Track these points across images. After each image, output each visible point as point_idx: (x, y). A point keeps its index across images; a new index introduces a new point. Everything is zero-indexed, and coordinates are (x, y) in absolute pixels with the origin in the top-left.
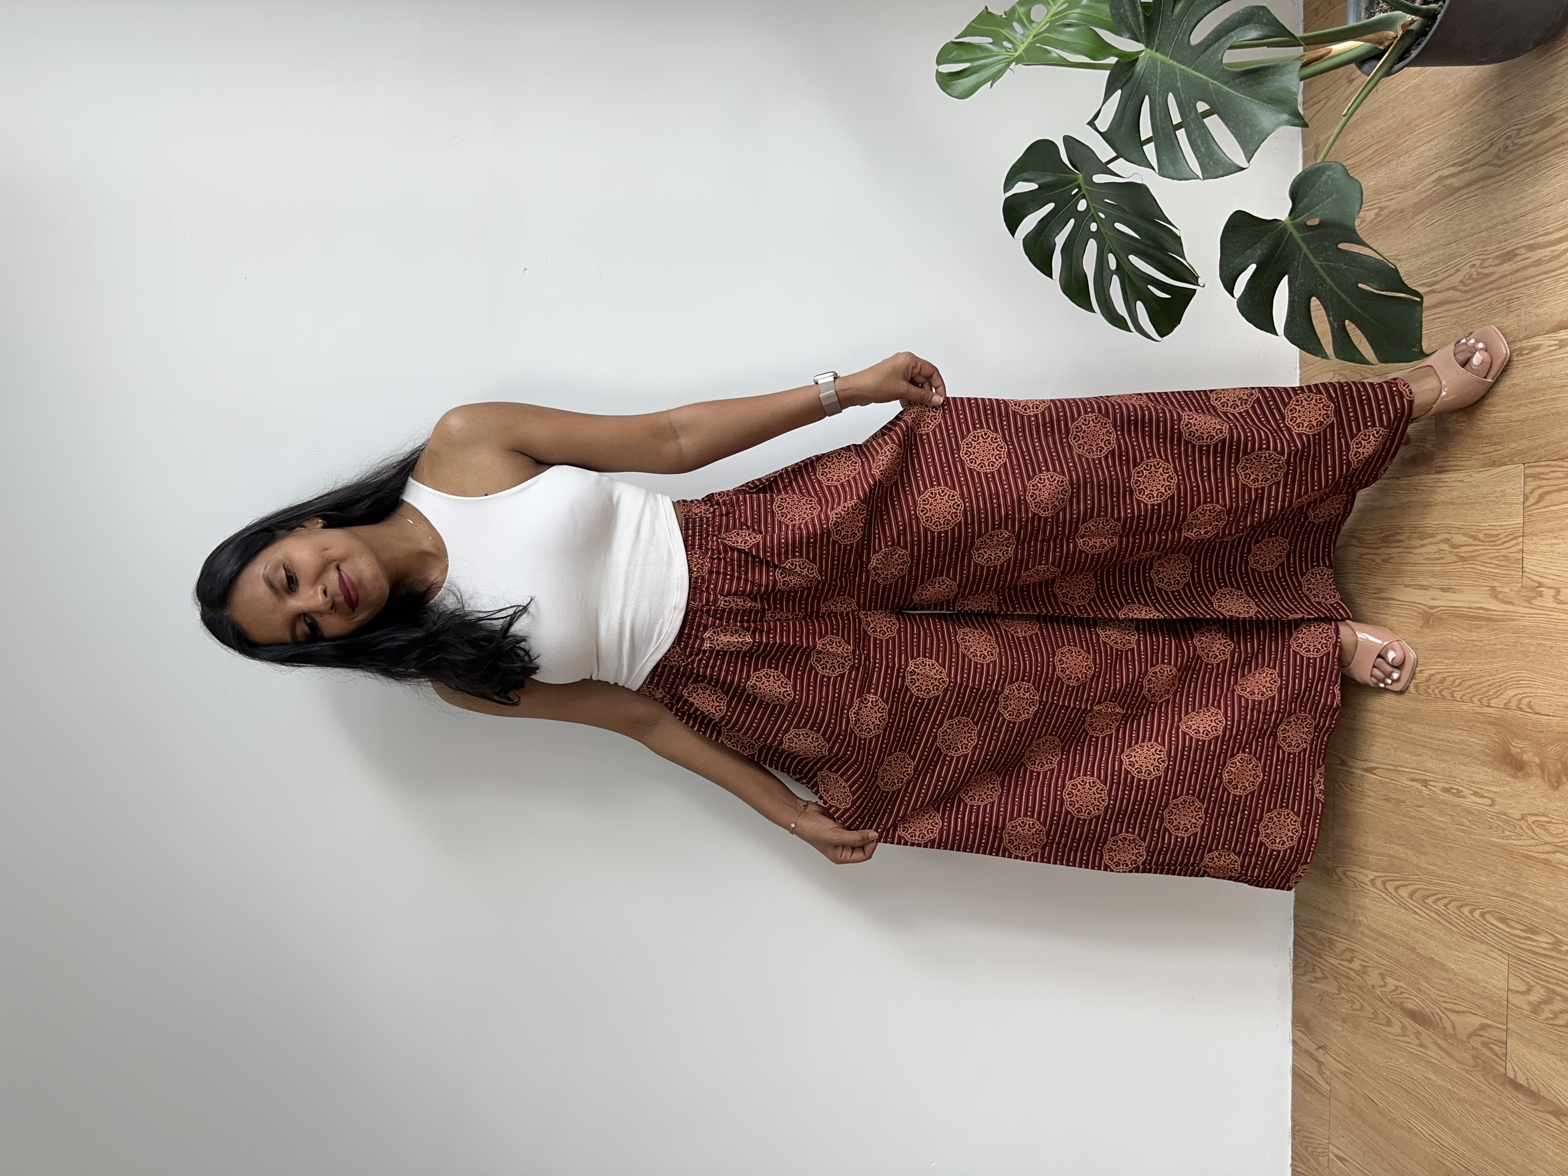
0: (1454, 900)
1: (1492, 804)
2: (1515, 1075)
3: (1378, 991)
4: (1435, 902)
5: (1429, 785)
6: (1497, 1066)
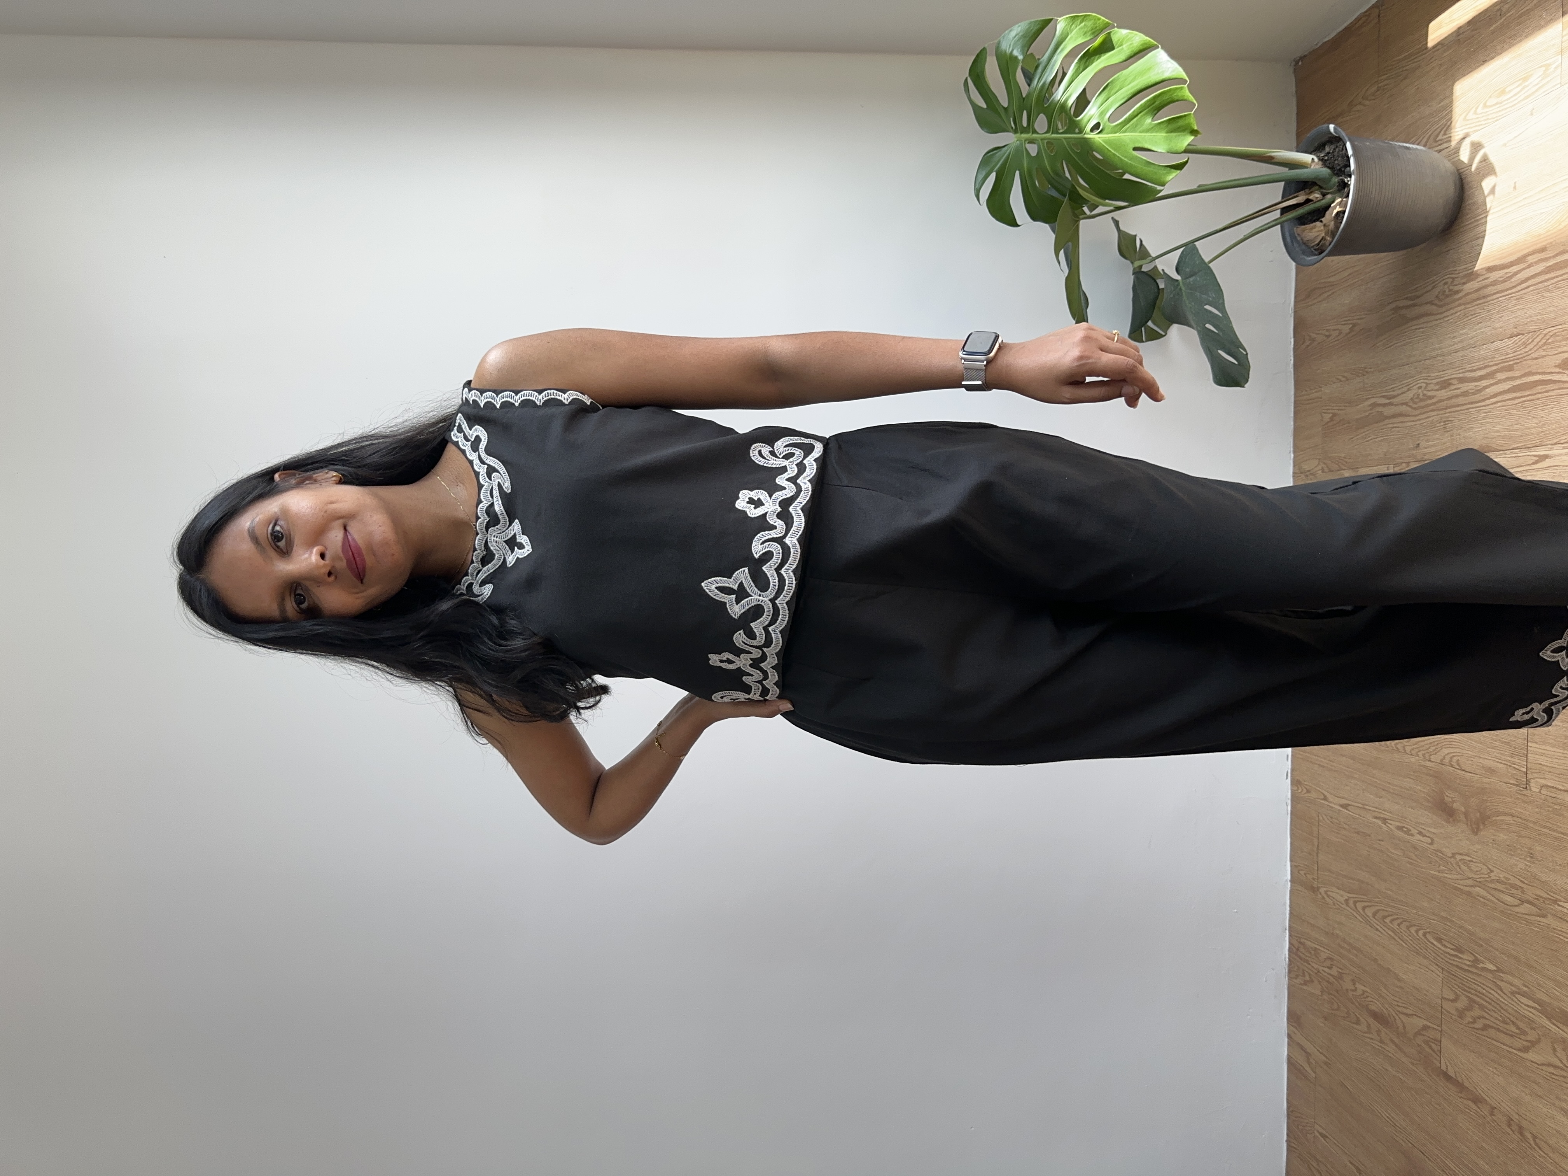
0: (1406, 921)
1: (1432, 844)
2: (1447, 1068)
3: (1350, 994)
4: (1391, 921)
5: (1387, 822)
6: (1435, 1061)
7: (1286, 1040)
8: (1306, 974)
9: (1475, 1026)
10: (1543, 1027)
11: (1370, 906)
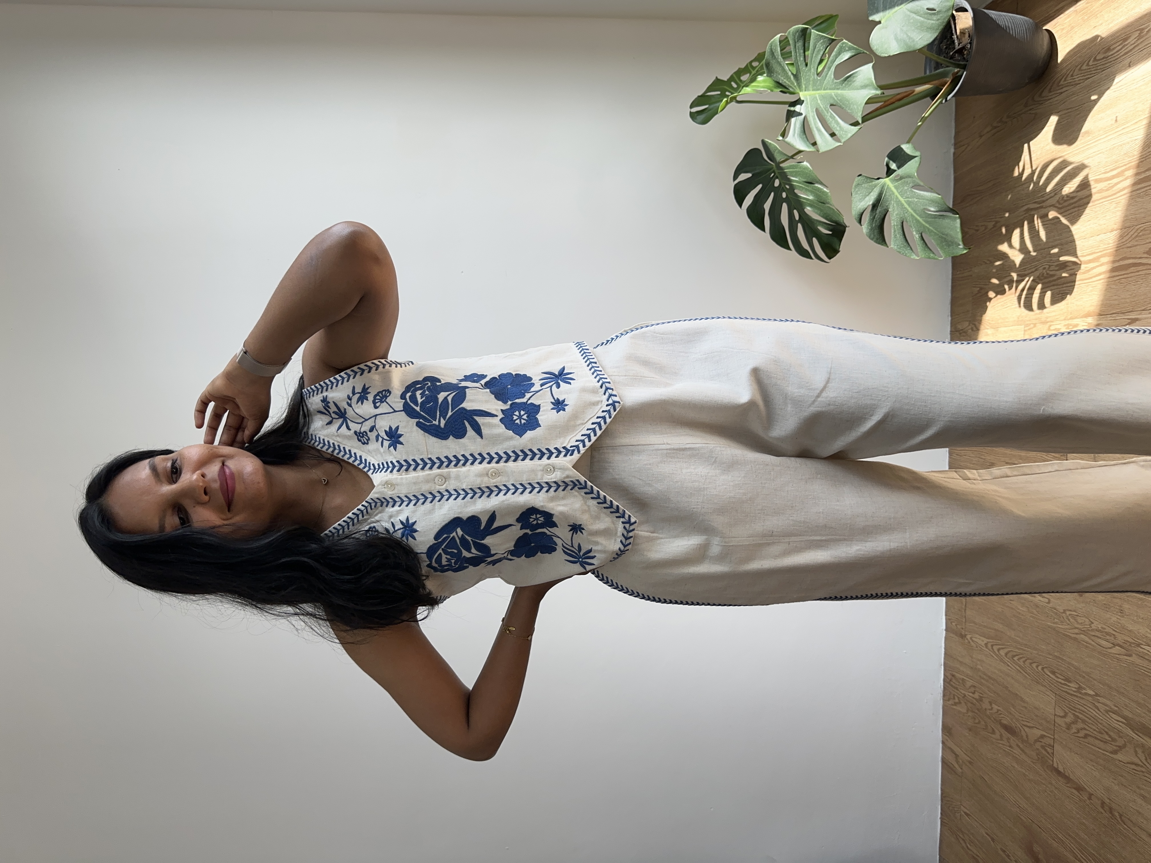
2: (1058, 766)
3: (988, 712)
6: (1049, 761)
7: (941, 745)
8: (956, 698)
9: (1079, 735)
10: (1128, 735)
11: (1003, 648)
